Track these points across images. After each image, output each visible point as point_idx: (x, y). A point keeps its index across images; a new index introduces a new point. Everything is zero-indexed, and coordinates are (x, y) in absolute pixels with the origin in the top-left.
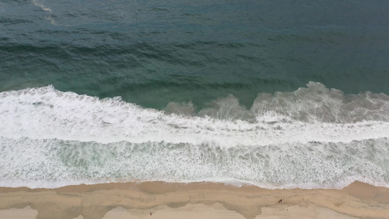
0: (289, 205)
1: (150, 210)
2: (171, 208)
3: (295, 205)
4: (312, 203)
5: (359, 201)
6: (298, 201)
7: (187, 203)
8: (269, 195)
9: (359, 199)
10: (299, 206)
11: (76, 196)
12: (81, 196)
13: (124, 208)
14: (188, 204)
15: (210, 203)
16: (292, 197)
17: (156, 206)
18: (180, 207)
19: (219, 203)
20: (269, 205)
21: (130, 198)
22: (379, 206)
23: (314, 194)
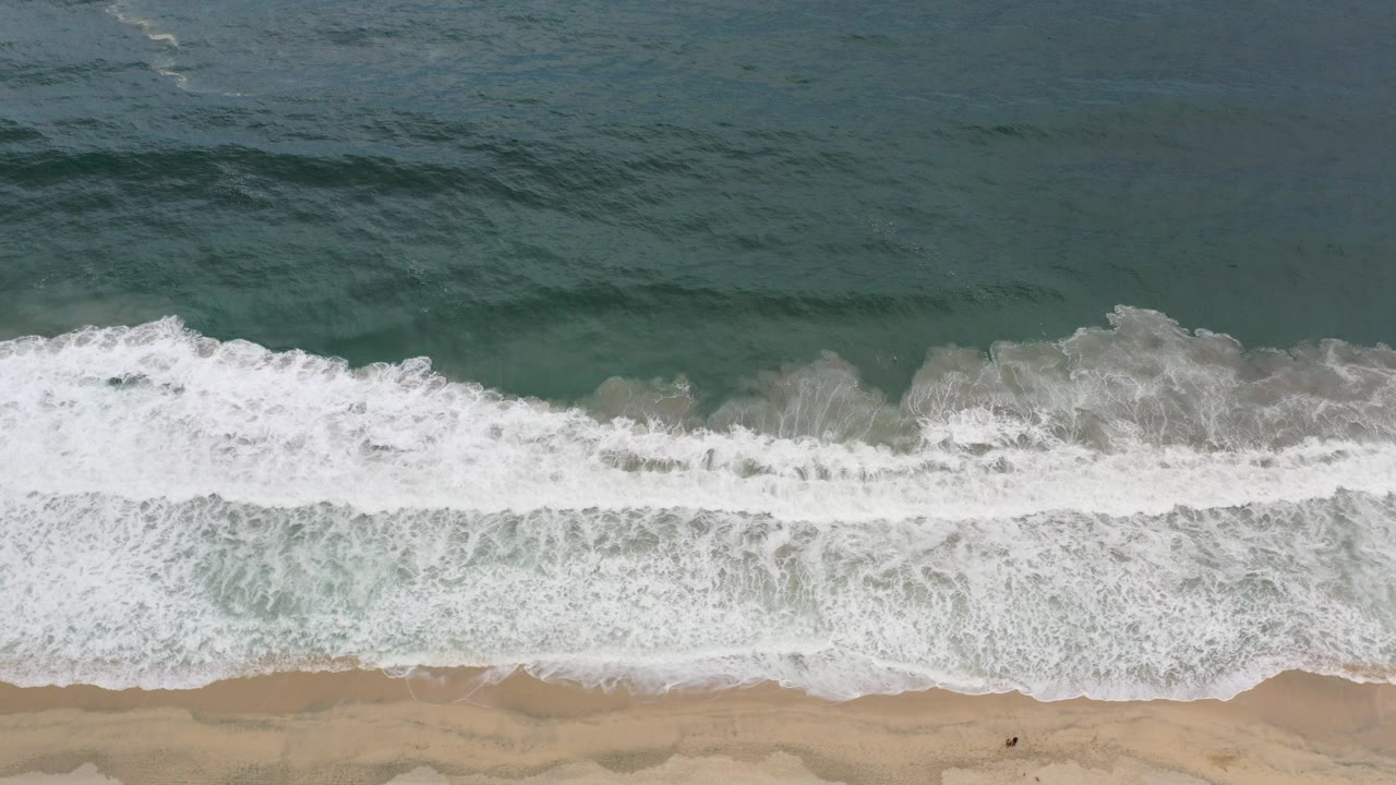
0: (1045, 760)
1: (532, 778)
2: (611, 772)
3: (1064, 762)
4: (1128, 753)
5: (1300, 748)
6: (1076, 744)
7: (670, 755)
8: (970, 724)
9: (1299, 740)
10: (1081, 765)
11: (265, 725)
12: (280, 728)
13: (440, 772)
14: (675, 758)
15: (754, 754)
16: (1053, 731)
17: (556, 763)
18: (643, 768)
19: (786, 755)
20: (970, 759)
21: (461, 734)
22: (1372, 765)
23: (1134, 720)
